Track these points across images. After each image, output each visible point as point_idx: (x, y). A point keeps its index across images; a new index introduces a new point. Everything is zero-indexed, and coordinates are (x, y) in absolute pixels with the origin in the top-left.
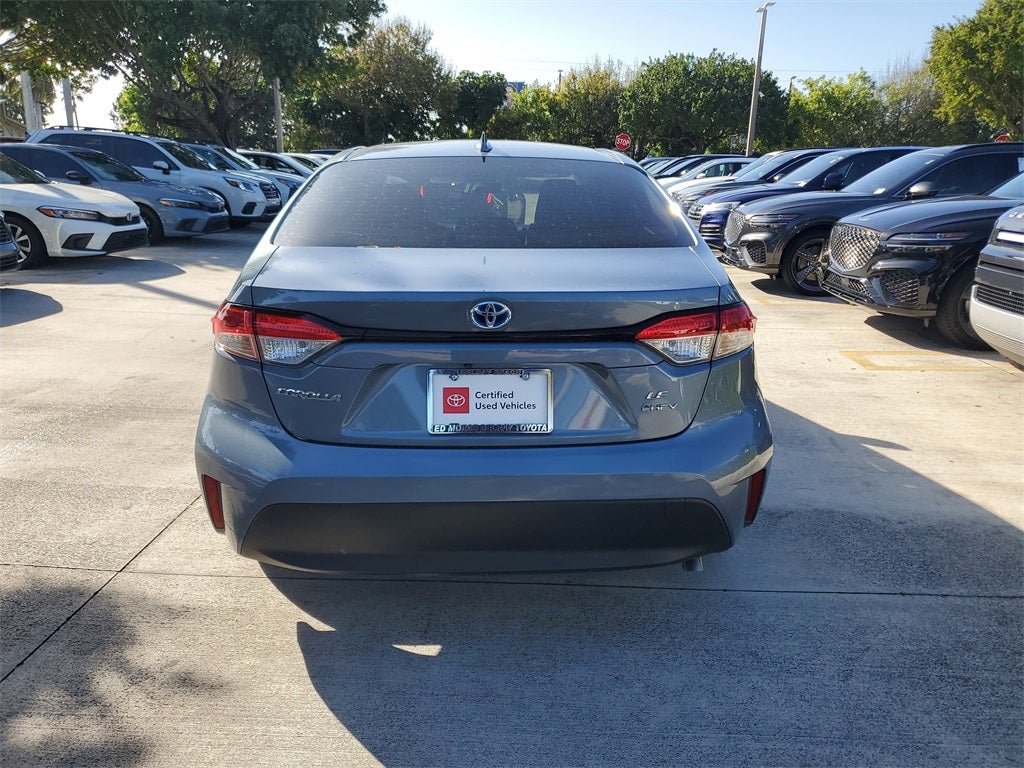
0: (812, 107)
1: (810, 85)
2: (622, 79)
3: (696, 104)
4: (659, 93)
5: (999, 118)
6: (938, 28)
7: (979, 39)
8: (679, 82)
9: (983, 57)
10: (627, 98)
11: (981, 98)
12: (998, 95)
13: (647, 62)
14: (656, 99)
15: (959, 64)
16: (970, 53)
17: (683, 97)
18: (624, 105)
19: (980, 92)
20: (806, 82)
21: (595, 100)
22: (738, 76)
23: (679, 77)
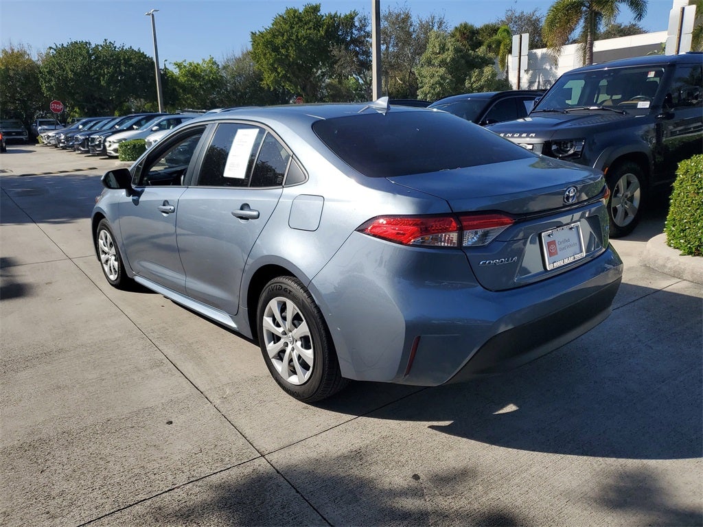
0: (182, 80)
1: (179, 66)
2: (35, 58)
3: (104, 78)
4: (72, 71)
5: (296, 87)
6: (252, 33)
7: (279, 41)
8: (85, 62)
9: (283, 51)
10: (46, 74)
11: (285, 76)
12: (293, 73)
13: (54, 47)
14: (71, 75)
15: (271, 55)
16: (276, 49)
17: (92, 73)
18: (45, 79)
19: (284, 72)
20: (175, 64)
21: (15, 74)
22: (130, 59)
23: (84, 58)
